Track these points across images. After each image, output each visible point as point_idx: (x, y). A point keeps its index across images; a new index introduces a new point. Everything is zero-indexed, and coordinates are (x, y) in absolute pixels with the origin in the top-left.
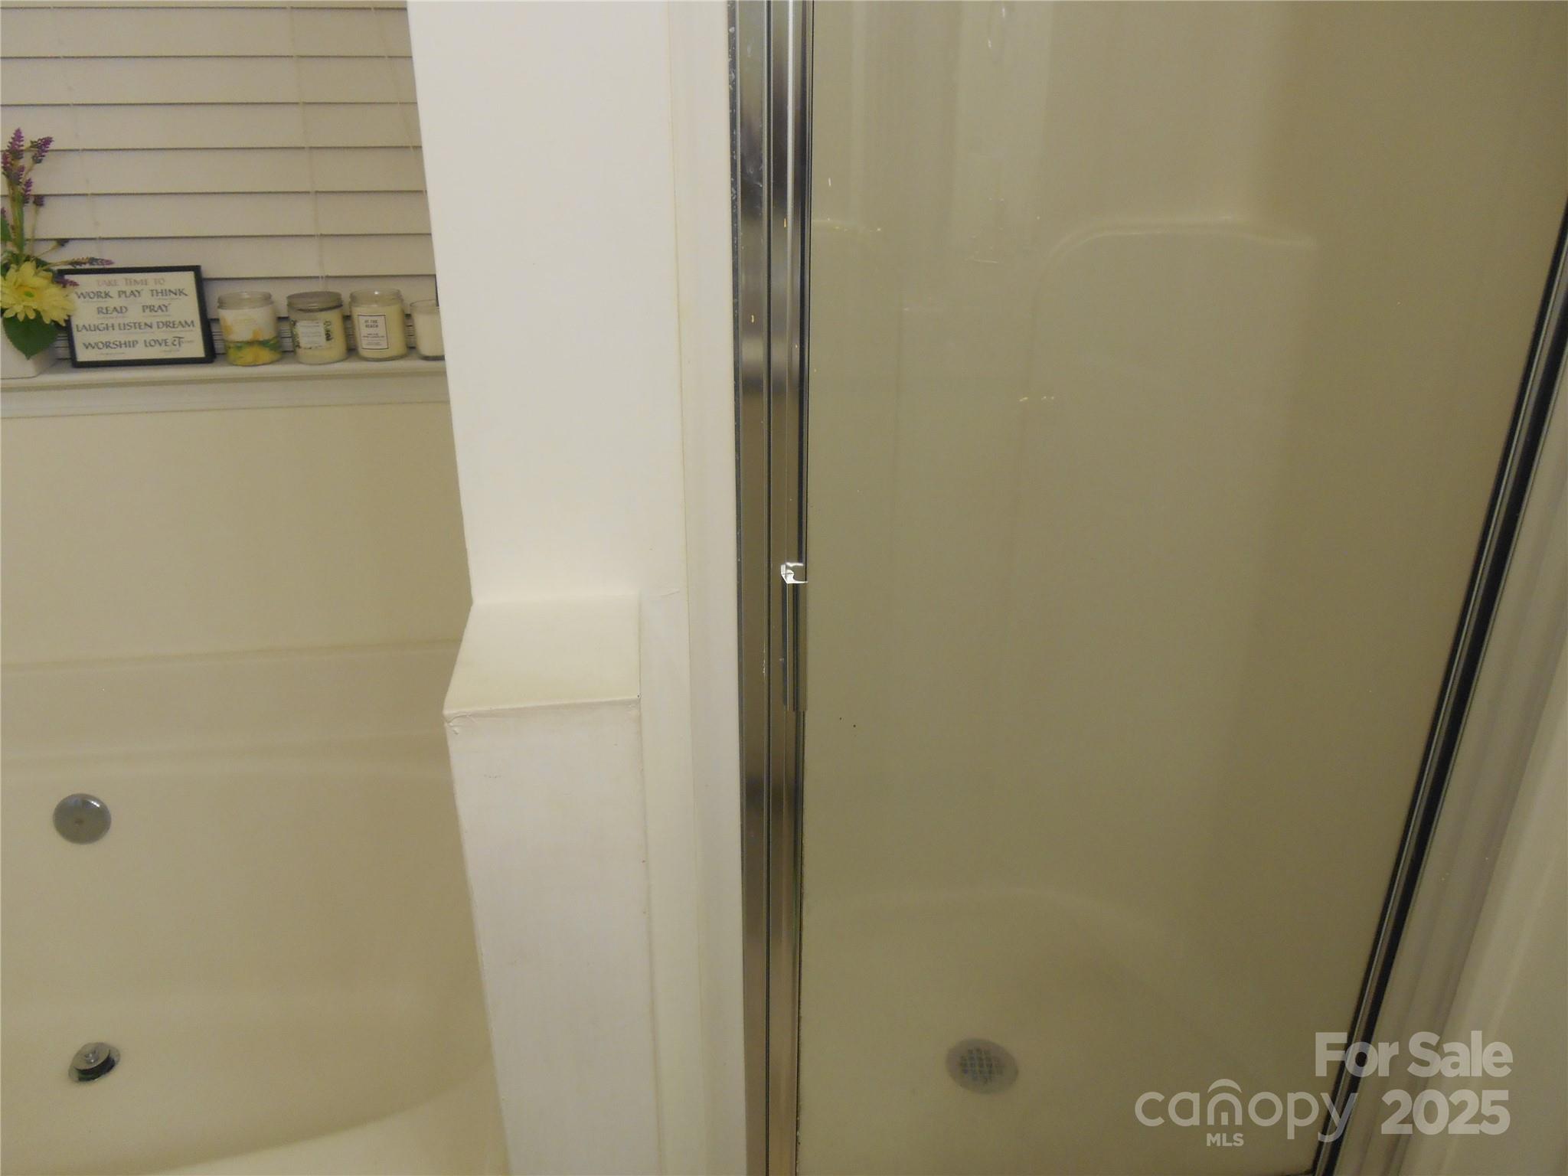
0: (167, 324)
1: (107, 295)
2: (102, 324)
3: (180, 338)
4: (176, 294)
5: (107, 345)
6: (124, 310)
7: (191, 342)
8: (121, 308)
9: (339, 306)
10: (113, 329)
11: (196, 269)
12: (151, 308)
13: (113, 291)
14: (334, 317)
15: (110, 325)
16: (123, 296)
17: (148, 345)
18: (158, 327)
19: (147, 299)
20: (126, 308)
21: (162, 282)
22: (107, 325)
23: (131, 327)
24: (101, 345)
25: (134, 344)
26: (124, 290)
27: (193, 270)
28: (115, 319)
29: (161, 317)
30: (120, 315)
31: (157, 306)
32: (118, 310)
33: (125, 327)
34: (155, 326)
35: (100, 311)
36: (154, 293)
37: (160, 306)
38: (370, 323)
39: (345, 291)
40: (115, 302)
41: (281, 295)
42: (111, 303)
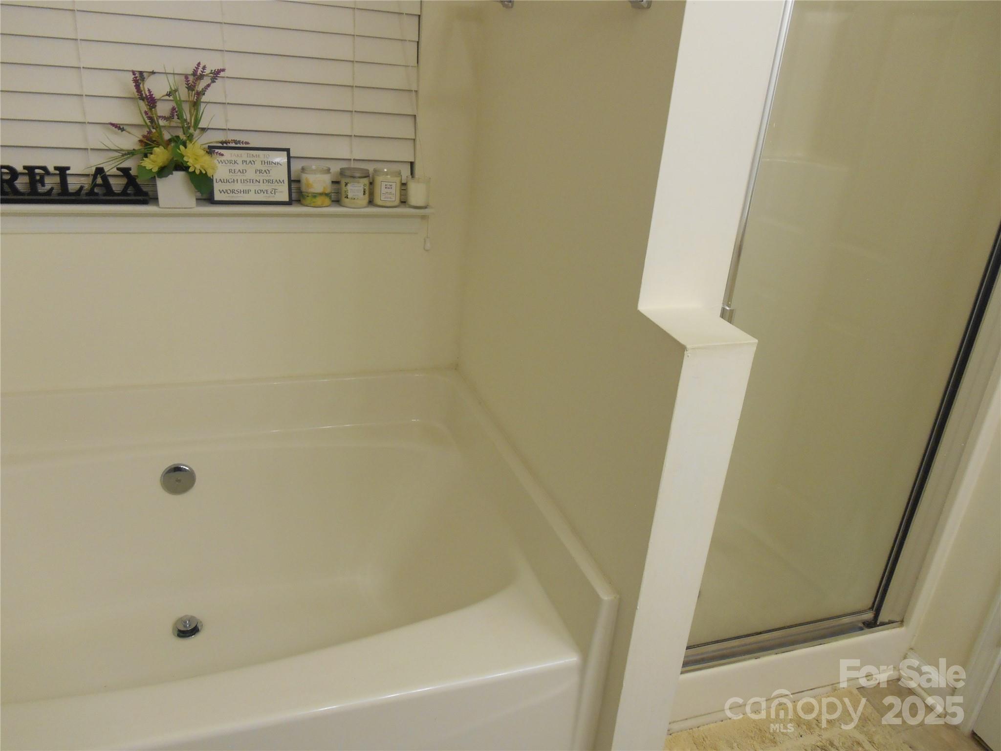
0: (268, 181)
1: (235, 162)
2: (231, 179)
3: (275, 189)
4: (275, 164)
5: (233, 192)
6: (244, 171)
7: (281, 192)
8: (243, 170)
9: (367, 176)
10: (237, 182)
11: (288, 150)
12: (260, 172)
13: (239, 160)
14: (366, 181)
15: (235, 180)
16: (245, 163)
17: (256, 192)
18: (263, 182)
19: (258, 166)
20: (245, 170)
21: (268, 156)
22: (234, 180)
23: (248, 181)
24: (229, 192)
25: (249, 191)
26: (245, 160)
27: (286, 151)
28: (239, 177)
29: (265, 177)
30: (242, 174)
31: (263, 171)
32: (243, 172)
33: (244, 181)
34: (261, 182)
35: (230, 171)
36: (262, 162)
37: (265, 171)
38: (388, 186)
39: (371, 168)
40: (240, 167)
41: (336, 168)
42: (237, 167)
